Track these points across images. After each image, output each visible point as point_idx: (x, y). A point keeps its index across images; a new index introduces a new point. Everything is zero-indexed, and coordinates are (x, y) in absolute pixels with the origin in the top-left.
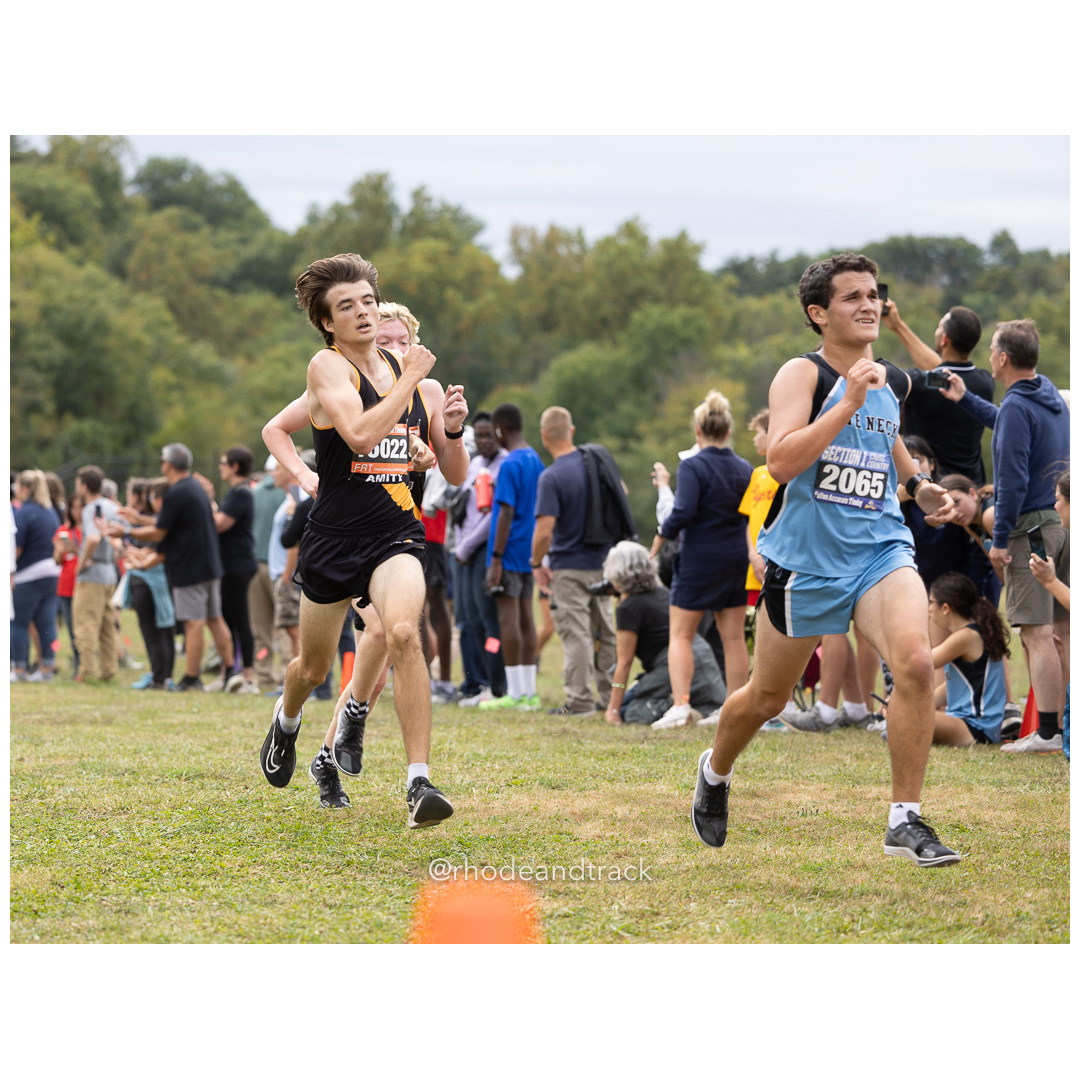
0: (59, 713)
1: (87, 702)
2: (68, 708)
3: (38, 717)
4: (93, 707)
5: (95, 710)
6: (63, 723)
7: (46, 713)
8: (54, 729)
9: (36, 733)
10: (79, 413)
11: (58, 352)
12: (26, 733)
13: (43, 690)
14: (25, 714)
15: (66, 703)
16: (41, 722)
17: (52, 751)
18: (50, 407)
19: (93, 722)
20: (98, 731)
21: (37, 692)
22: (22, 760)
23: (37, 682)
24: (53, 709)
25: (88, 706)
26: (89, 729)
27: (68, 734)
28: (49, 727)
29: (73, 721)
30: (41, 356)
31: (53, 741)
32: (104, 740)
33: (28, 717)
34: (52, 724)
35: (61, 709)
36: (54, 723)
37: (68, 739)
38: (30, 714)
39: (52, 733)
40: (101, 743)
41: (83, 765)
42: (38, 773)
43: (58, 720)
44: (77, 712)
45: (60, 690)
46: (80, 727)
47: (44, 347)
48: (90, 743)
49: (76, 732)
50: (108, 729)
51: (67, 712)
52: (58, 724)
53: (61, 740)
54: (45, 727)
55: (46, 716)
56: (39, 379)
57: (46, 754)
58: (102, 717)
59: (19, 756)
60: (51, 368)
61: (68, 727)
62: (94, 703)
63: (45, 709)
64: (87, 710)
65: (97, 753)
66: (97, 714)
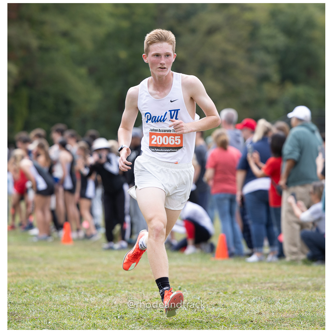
0: (284, 283)
1: (302, 276)
2: (290, 279)
3: (270, 285)
4: (307, 278)
5: (308, 281)
6: (287, 289)
7: (275, 283)
8: (281, 293)
9: (270, 296)
10: (295, 81)
11: (281, 40)
12: (263, 296)
13: (273, 267)
14: (262, 283)
15: (289, 275)
16: (272, 289)
17: (280, 308)
18: (276, 77)
19: (307, 289)
20: (310, 295)
21: (269, 269)
22: (260, 313)
23: (270, 262)
24: (280, 280)
25: (303, 278)
26: (304, 293)
27: (290, 296)
28: (278, 291)
29: (294, 288)
30: (270, 43)
31: (280, 301)
32: (315, 301)
33: (263, 285)
34: (279, 290)
35: (285, 280)
36: (281, 289)
37: (291, 300)
38: (265, 283)
39: (280, 296)
40: (312, 303)
41: (301, 318)
42: (271, 323)
43: (283, 287)
44: (296, 282)
45: (285, 268)
46: (299, 292)
47: (272, 37)
48: (305, 303)
49: (296, 295)
50: (317, 293)
51: (289, 282)
52: (283, 289)
53: (286, 301)
54: (275, 292)
55: (276, 285)
56: (268, 58)
57: (277, 309)
58: (313, 285)
59: (258, 311)
60: (276, 51)
61: (290, 292)
62: (307, 276)
63: (275, 280)
64: (303, 281)
65: (310, 310)
66: (310, 283)
